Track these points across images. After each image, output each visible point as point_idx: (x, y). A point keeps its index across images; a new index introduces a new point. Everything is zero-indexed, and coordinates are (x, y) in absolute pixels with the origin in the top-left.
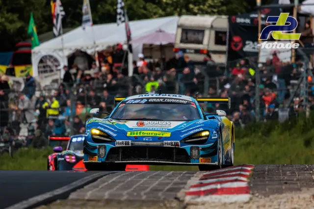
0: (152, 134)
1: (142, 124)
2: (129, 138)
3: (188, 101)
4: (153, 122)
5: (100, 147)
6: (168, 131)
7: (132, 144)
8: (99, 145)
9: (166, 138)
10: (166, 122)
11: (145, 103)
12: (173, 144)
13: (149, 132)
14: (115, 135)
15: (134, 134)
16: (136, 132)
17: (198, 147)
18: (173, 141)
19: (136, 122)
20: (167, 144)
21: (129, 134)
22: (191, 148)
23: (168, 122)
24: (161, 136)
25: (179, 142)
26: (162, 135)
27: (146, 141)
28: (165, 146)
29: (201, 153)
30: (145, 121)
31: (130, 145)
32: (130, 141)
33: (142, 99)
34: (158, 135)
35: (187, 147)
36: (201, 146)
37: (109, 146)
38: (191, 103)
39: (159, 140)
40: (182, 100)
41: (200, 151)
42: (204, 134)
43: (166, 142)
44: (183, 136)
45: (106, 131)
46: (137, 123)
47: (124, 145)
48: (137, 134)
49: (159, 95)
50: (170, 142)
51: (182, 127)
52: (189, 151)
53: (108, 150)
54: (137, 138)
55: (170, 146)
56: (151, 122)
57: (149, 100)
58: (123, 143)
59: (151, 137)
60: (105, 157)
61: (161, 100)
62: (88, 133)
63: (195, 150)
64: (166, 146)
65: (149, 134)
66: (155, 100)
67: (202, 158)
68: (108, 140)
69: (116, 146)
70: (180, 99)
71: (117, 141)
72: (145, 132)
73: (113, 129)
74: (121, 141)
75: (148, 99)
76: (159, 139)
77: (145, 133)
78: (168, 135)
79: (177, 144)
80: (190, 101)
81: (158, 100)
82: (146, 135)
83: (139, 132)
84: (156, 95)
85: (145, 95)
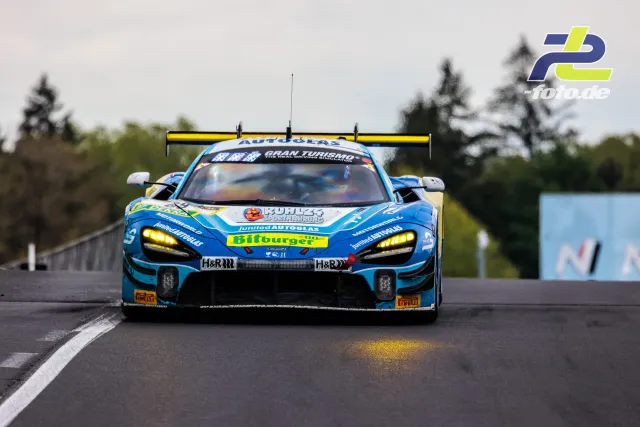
0: (284, 241)
1: (256, 215)
2: (232, 251)
3: (355, 155)
4: (282, 209)
5: (163, 270)
6: (322, 232)
7: (239, 265)
8: (161, 267)
9: (319, 252)
10: (311, 209)
11: (258, 161)
12: (336, 264)
14: (197, 244)
15: (243, 241)
16: (246, 236)
17: (393, 271)
18: (334, 259)
19: (243, 208)
20: (322, 264)
21: (230, 241)
22: (378, 274)
23: (316, 209)
24: (306, 245)
26: (309, 242)
27: (271, 258)
28: (316, 270)
29: (400, 284)
30: (262, 208)
31: (235, 269)
32: (235, 259)
33: (249, 150)
34: (299, 245)
35: (368, 272)
36: (398, 269)
37: (185, 269)
38: (364, 160)
39: (303, 256)
40: (342, 153)
41: (397, 280)
43: (320, 260)
44: (358, 245)
45: (178, 233)
46: (245, 213)
47: (222, 268)
48: (249, 241)
49: (288, 141)
50: (327, 260)
51: (352, 224)
52: (371, 282)
53: (182, 279)
54: (251, 252)
55: (329, 270)
56: (277, 208)
57: (266, 154)
58: (217, 263)
59: (284, 247)
61: (294, 153)
62: (133, 238)
63: (386, 279)
64: (320, 269)
65: (279, 240)
66: (278, 153)
67: (400, 297)
68: (181, 253)
69: (203, 269)
70: (337, 152)
71: (206, 258)
72: (267, 235)
73: (192, 229)
74: (213, 258)
75: (263, 150)
76: (302, 253)
77: (269, 240)
78: (322, 243)
79: (343, 266)
80: (361, 156)
81: (287, 153)
82: (271, 243)
83: (253, 235)
84: (281, 141)
85: (255, 142)
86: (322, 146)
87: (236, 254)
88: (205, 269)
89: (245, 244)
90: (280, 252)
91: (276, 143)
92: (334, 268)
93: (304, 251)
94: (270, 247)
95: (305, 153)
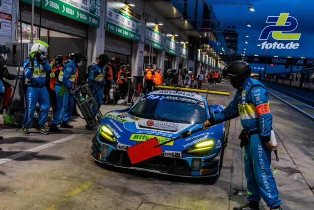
3: (198, 101)
4: (162, 122)
10: (173, 123)
11: (163, 100)
12: (174, 154)
14: (118, 137)
15: (137, 138)
16: (140, 135)
17: (200, 159)
18: (174, 152)
19: (147, 120)
21: (132, 137)
22: (193, 160)
23: (176, 124)
25: (180, 152)
28: (165, 156)
30: (155, 121)
35: (189, 159)
36: (203, 158)
40: (194, 99)
41: (202, 163)
43: (167, 152)
44: (186, 146)
45: (113, 130)
46: (148, 123)
47: (125, 150)
48: (140, 138)
49: (176, 93)
50: (171, 152)
52: (190, 163)
55: (171, 157)
56: (160, 121)
57: (166, 98)
58: (123, 147)
60: (107, 158)
61: (176, 98)
63: (197, 162)
64: (167, 156)
67: (203, 170)
70: (192, 99)
71: (119, 144)
72: (149, 136)
73: (120, 129)
74: (122, 145)
75: (166, 96)
77: (148, 138)
78: (171, 143)
79: (178, 155)
80: (201, 102)
81: (174, 98)
83: (143, 135)
84: (174, 93)
85: (165, 92)
86: (188, 96)
87: (131, 144)
88: (118, 149)
89: (138, 140)
92: (173, 156)
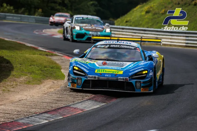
0: (111, 72)
2: (97, 74)
3: (135, 47)
5: (78, 78)
6: (122, 69)
7: (98, 78)
8: (77, 78)
9: (120, 75)
10: (120, 62)
11: (109, 48)
12: (124, 79)
13: (109, 70)
14: (87, 71)
15: (100, 71)
16: (101, 70)
17: (140, 81)
18: (124, 77)
19: (102, 61)
20: (120, 79)
21: (96, 71)
22: (136, 82)
23: (122, 62)
24: (117, 73)
25: (128, 78)
26: (118, 72)
27: (107, 77)
28: (119, 80)
29: (142, 85)
30: (107, 61)
31: (97, 79)
32: (97, 76)
33: (107, 45)
34: (115, 73)
35: (133, 81)
36: (142, 81)
37: (84, 79)
38: (137, 48)
40: (132, 46)
41: (142, 84)
42: (144, 72)
43: (120, 77)
44: (131, 74)
45: (82, 68)
46: (102, 63)
47: (93, 79)
48: (101, 71)
49: (117, 42)
50: (122, 78)
51: (130, 67)
52: (134, 84)
53: (83, 81)
54: (101, 75)
55: (122, 80)
58: (92, 77)
59: (111, 74)
60: (81, 85)
61: (118, 46)
62: (71, 69)
63: (138, 83)
64: (120, 80)
66: (114, 46)
67: (142, 88)
68: (83, 74)
69: (88, 79)
70: (130, 46)
71: (89, 76)
73: (86, 67)
74: (91, 76)
75: (110, 45)
76: (115, 75)
77: (107, 71)
78: (121, 73)
79: (126, 79)
80: (137, 47)
81: (116, 46)
82: (107, 72)
83: (103, 70)
84: (115, 42)
85: (109, 42)
86: (127, 44)
87: (97, 75)
89: (100, 72)
90: (109, 75)
91: (114, 43)
92: (124, 80)
93: (116, 75)
94: (107, 73)
95: (121, 46)
